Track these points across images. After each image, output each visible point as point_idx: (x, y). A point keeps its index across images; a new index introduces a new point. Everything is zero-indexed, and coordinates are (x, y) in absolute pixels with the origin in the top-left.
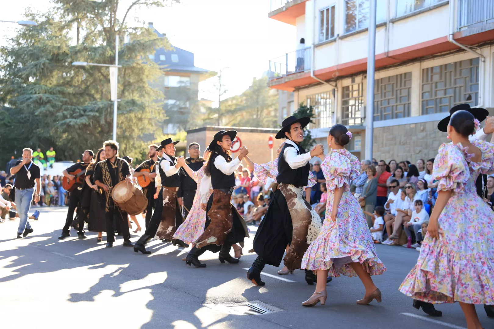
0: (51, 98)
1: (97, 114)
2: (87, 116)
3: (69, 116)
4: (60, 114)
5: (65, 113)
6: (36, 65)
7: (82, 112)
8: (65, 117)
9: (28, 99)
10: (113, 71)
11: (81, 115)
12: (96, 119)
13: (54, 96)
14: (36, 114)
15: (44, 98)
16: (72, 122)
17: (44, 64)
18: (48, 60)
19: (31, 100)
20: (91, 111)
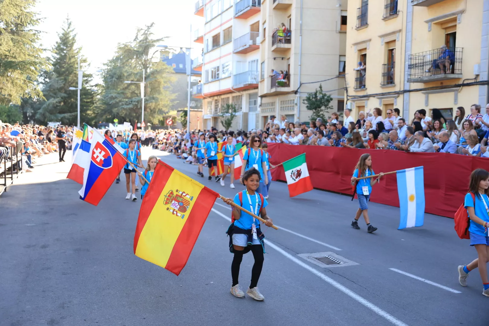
0: (117, 96)
1: (137, 103)
2: (133, 104)
3: (124, 104)
4: (121, 103)
5: (123, 103)
6: (111, 81)
7: (130, 102)
8: (123, 105)
9: (107, 96)
10: (142, 85)
11: (130, 104)
12: (136, 105)
13: (119, 95)
14: (110, 103)
15: (114, 96)
16: (125, 107)
17: (114, 81)
18: (116, 78)
19: (108, 97)
20: (135, 102)
